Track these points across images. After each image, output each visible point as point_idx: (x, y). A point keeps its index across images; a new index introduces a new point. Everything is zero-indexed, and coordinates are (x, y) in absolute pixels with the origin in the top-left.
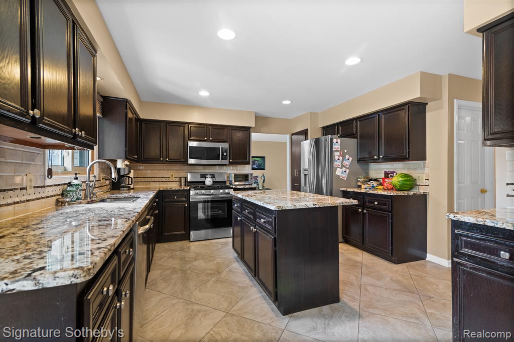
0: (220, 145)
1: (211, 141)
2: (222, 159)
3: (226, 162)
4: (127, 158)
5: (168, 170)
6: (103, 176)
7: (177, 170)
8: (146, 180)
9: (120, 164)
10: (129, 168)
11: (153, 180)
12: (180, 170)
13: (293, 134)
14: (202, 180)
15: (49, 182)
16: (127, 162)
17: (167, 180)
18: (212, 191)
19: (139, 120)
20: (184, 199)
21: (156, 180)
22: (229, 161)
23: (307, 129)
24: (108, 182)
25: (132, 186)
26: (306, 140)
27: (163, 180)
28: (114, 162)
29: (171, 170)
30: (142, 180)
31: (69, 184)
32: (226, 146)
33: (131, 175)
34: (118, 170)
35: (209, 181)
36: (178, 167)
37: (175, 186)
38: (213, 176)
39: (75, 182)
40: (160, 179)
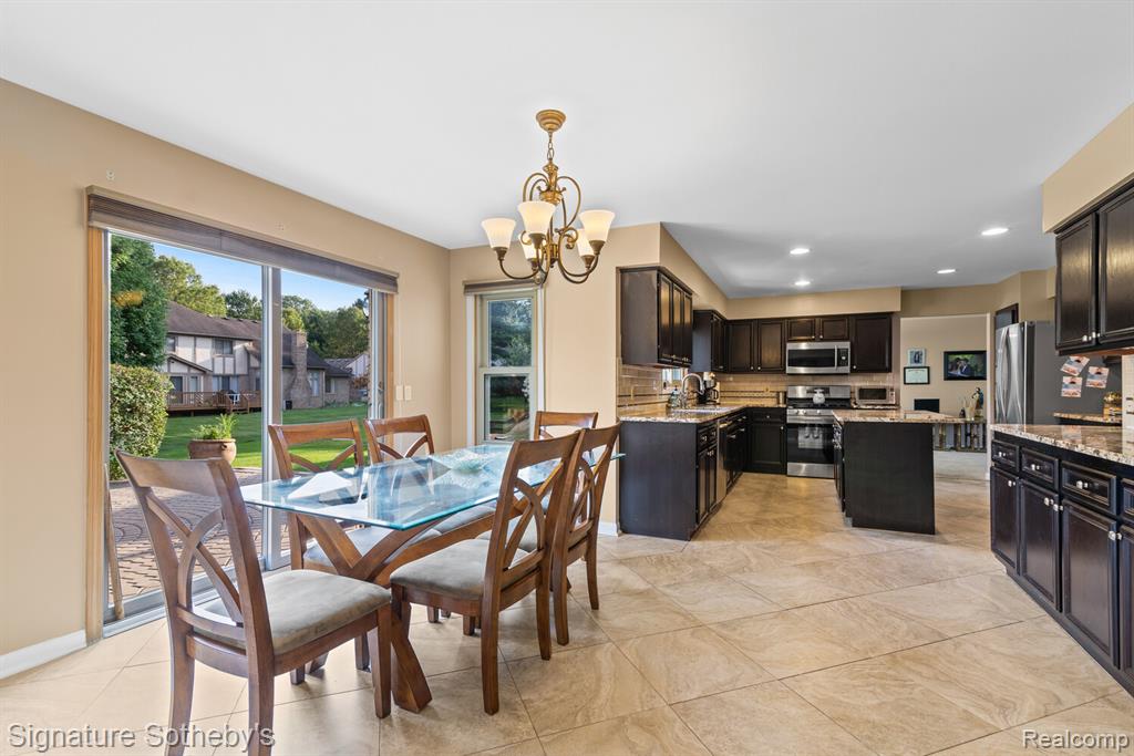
0: (835, 345)
1: (822, 340)
2: (839, 365)
3: (847, 369)
4: (712, 371)
5: (762, 382)
6: (691, 389)
7: (773, 382)
8: (734, 394)
9: (707, 376)
10: (715, 380)
11: (743, 394)
12: (778, 381)
13: (997, 313)
14: (809, 396)
15: (664, 392)
16: (712, 375)
17: (760, 395)
18: (818, 411)
19: (726, 322)
20: (779, 420)
21: (747, 394)
22: (851, 368)
23: (1017, 305)
24: (695, 395)
25: (718, 401)
26: (1013, 323)
27: (756, 395)
28: (701, 374)
29: (765, 381)
30: (730, 394)
31: (672, 395)
32: (846, 345)
33: (717, 388)
34: (705, 383)
35: (818, 398)
36: (775, 377)
37: (770, 403)
38: (826, 391)
39: (676, 393)
40: (751, 394)
